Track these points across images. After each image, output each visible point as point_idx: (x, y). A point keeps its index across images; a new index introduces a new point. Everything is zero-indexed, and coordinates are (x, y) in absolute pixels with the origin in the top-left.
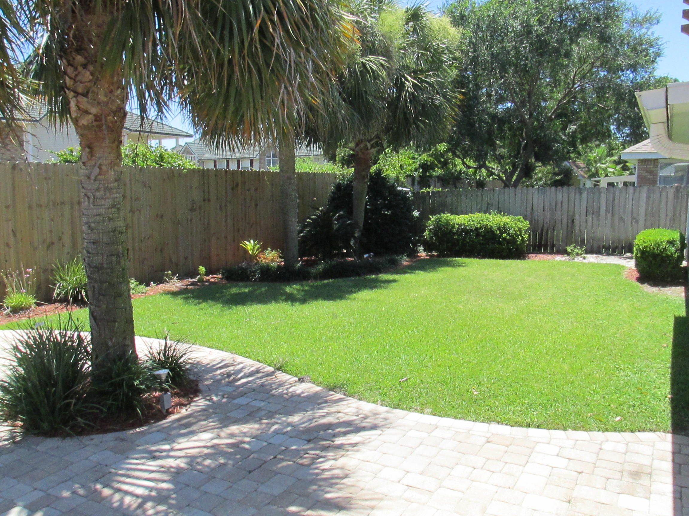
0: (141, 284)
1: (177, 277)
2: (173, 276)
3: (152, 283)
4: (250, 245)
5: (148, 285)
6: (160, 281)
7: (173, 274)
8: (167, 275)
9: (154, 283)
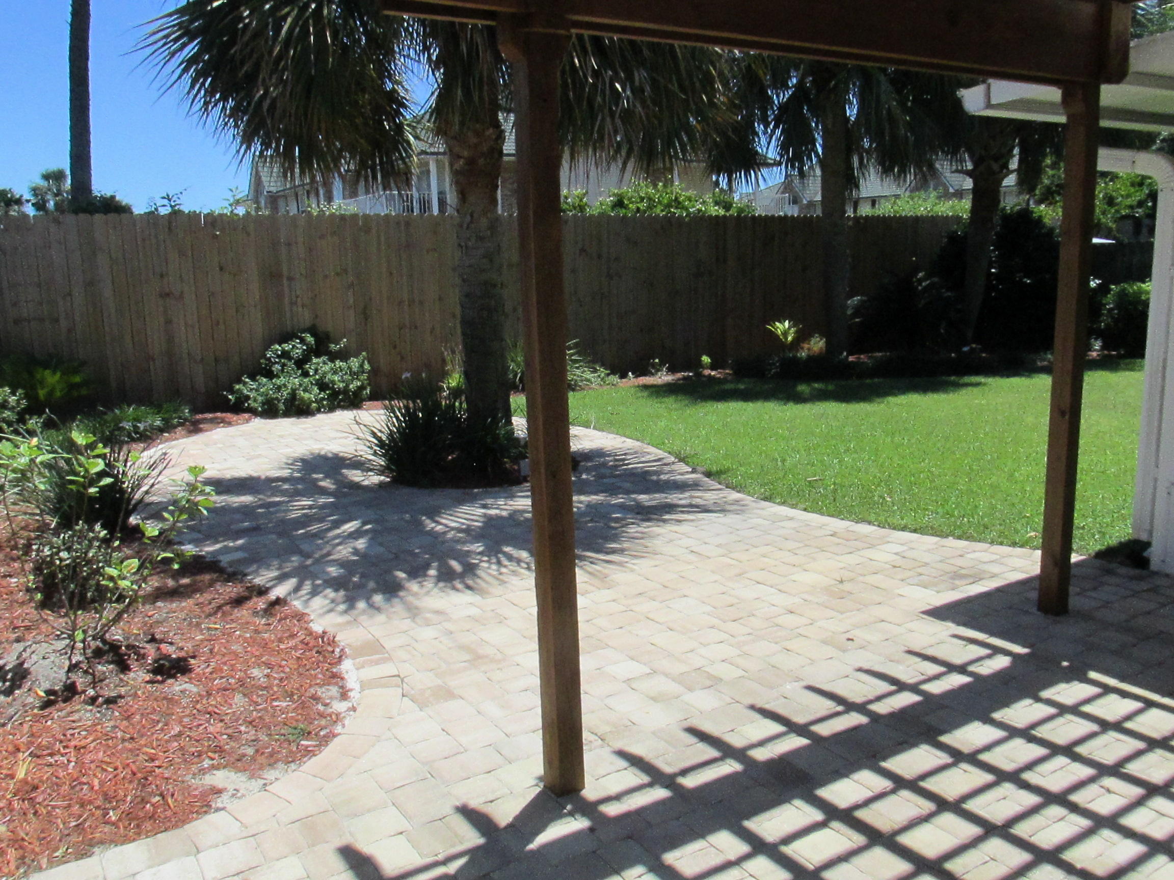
0: (613, 373)
1: (666, 369)
2: (660, 366)
3: (630, 373)
4: (783, 327)
5: (623, 376)
6: (641, 371)
7: (662, 363)
8: (653, 366)
9: (633, 374)
